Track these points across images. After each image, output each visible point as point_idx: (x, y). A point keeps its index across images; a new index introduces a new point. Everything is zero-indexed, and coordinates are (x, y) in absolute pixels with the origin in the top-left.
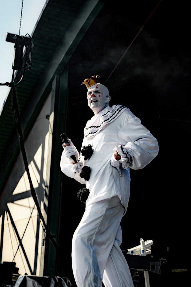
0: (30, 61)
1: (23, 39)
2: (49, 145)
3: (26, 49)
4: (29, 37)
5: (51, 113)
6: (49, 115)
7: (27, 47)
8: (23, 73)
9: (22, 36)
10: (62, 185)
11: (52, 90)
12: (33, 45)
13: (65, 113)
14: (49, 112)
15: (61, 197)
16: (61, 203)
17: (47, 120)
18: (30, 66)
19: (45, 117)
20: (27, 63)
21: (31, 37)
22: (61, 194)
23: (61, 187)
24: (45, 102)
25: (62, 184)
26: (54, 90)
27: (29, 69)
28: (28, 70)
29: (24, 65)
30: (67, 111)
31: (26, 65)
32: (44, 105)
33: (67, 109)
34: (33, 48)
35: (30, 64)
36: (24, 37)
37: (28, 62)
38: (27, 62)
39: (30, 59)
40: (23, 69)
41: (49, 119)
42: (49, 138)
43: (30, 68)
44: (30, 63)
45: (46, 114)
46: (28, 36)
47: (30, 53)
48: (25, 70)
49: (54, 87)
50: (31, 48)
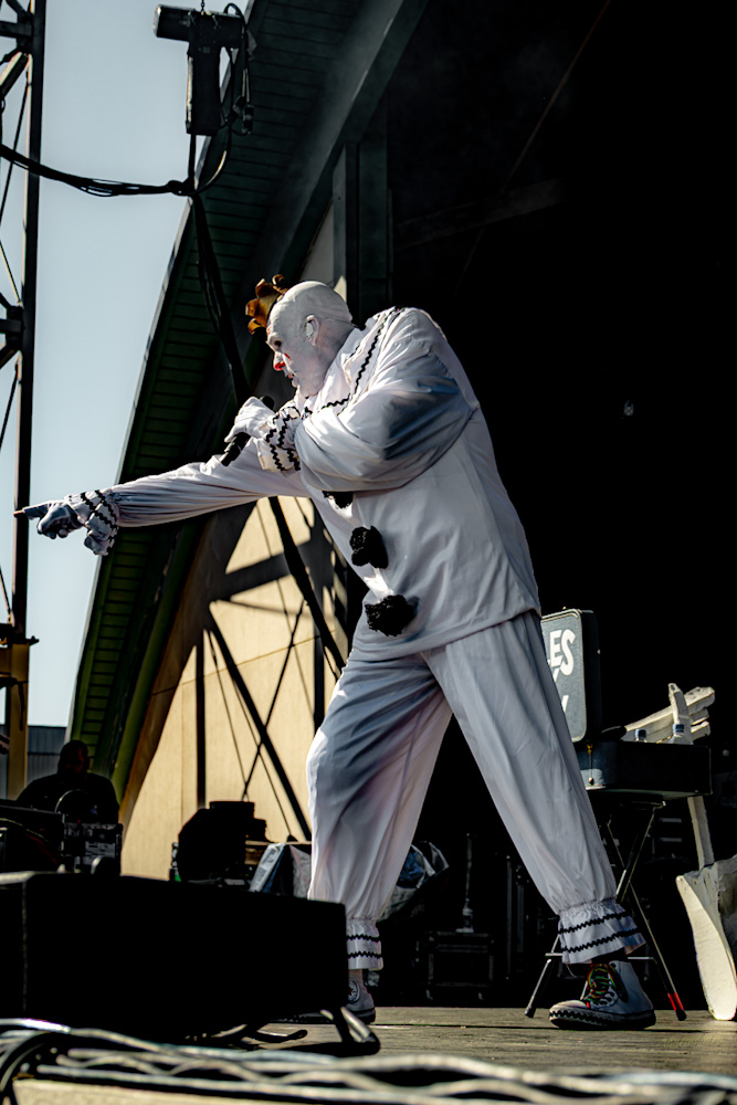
0: (248, 100)
1: (217, 23)
4: (239, 18)
5: (336, 281)
7: (233, 51)
8: (225, 144)
9: (213, 14)
11: (335, 198)
12: (253, 45)
13: (384, 277)
14: (330, 276)
18: (249, 117)
20: (236, 109)
21: (246, 17)
24: (314, 244)
26: (339, 199)
27: (245, 127)
28: (244, 131)
29: (226, 116)
30: (392, 270)
31: (233, 116)
32: (310, 253)
33: (391, 261)
34: (254, 52)
35: (249, 111)
36: (218, 17)
37: (242, 103)
38: (237, 104)
39: (245, 92)
40: (226, 130)
43: (248, 124)
44: (249, 106)
46: (232, 11)
47: (245, 72)
48: (233, 135)
49: (339, 189)
50: (247, 53)
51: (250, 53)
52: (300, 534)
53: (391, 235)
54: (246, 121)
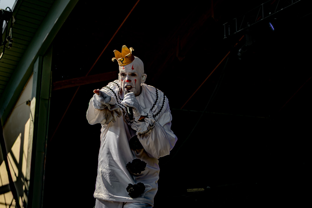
0: (11, 37)
1: (3, 12)
2: (29, 133)
3: (6, 24)
4: (10, 11)
5: (32, 98)
6: (29, 100)
7: (7, 22)
8: (2, 50)
9: (2, 10)
10: (44, 179)
11: (34, 72)
12: (14, 20)
13: (48, 98)
14: (30, 97)
15: (43, 191)
16: (43, 198)
17: (28, 106)
18: (11, 43)
19: (26, 103)
20: (7, 40)
21: (12, 11)
22: (43, 188)
23: (44, 181)
24: (26, 86)
25: (44, 177)
26: (36, 73)
27: (9, 46)
28: (9, 47)
29: (3, 41)
30: (50, 96)
31: (6, 42)
32: (24, 89)
33: (51, 93)
34: (14, 23)
35: (11, 41)
36: (4, 11)
37: (9, 38)
38: (7, 39)
39: (10, 34)
40: (3, 46)
41: (30, 105)
42: (30, 125)
43: (10, 45)
44: (11, 39)
45: (27, 100)
46: (8, 10)
47: (11, 29)
48: (5, 48)
49: (36, 69)
50: (12, 23)
51: (13, 23)
52: (14, 179)
53: (51, 86)
54: (10, 44)
